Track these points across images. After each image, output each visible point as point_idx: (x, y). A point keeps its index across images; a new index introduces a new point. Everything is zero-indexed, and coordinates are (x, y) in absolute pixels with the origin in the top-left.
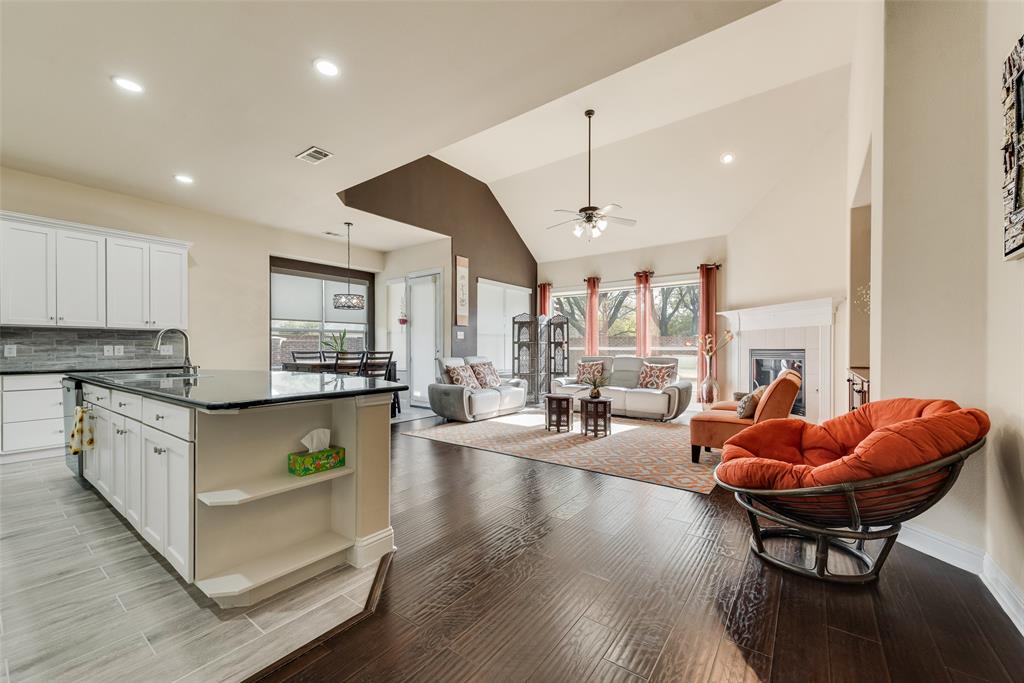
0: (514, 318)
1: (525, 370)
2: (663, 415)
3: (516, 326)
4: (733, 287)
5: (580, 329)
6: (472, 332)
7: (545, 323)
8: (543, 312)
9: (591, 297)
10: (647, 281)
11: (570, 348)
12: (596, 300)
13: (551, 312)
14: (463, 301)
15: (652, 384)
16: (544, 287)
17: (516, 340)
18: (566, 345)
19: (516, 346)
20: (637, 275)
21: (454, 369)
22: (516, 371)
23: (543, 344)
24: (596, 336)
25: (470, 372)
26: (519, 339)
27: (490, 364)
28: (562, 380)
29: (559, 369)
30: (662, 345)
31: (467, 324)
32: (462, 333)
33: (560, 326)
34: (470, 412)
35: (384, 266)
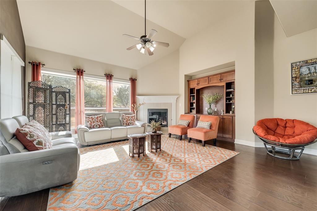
3: (32, 90)
17: (31, 101)
20: (106, 75)
26: (34, 101)
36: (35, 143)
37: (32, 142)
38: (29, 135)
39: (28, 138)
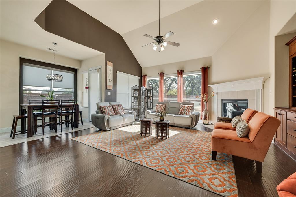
0: (132, 87)
1: (136, 107)
2: (189, 126)
3: (133, 90)
4: (214, 76)
5: (157, 92)
6: (114, 92)
7: (144, 89)
8: (144, 85)
9: (161, 80)
10: (181, 74)
11: (153, 99)
12: (163, 81)
13: (147, 85)
14: (110, 80)
15: (185, 113)
16: (145, 76)
17: (133, 96)
18: (151, 98)
19: (133, 98)
20: (178, 71)
21: (103, 107)
22: (133, 107)
23: (143, 97)
24: (163, 95)
25: (111, 108)
26: (134, 95)
27: (121, 105)
28: (150, 111)
29: (149, 106)
30: (187, 98)
31: (112, 89)
32: (110, 92)
33: (149, 90)
34: (108, 126)
35: (80, 66)
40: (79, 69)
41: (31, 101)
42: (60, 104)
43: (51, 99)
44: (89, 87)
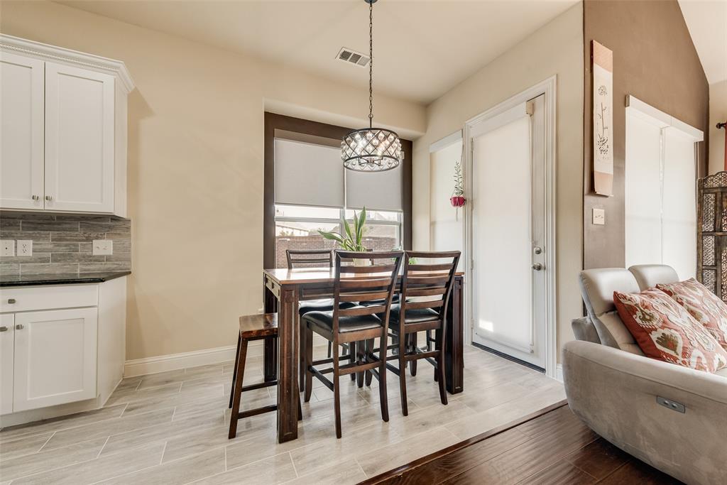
3: (710, 198)
6: (617, 210)
17: (709, 228)
26: (718, 226)
32: (603, 213)
35: (425, 124)
36: (654, 336)
37: (648, 331)
38: (639, 313)
39: (638, 320)
40: (417, 139)
41: (292, 257)
42: (400, 273)
43: (358, 249)
44: (467, 197)
